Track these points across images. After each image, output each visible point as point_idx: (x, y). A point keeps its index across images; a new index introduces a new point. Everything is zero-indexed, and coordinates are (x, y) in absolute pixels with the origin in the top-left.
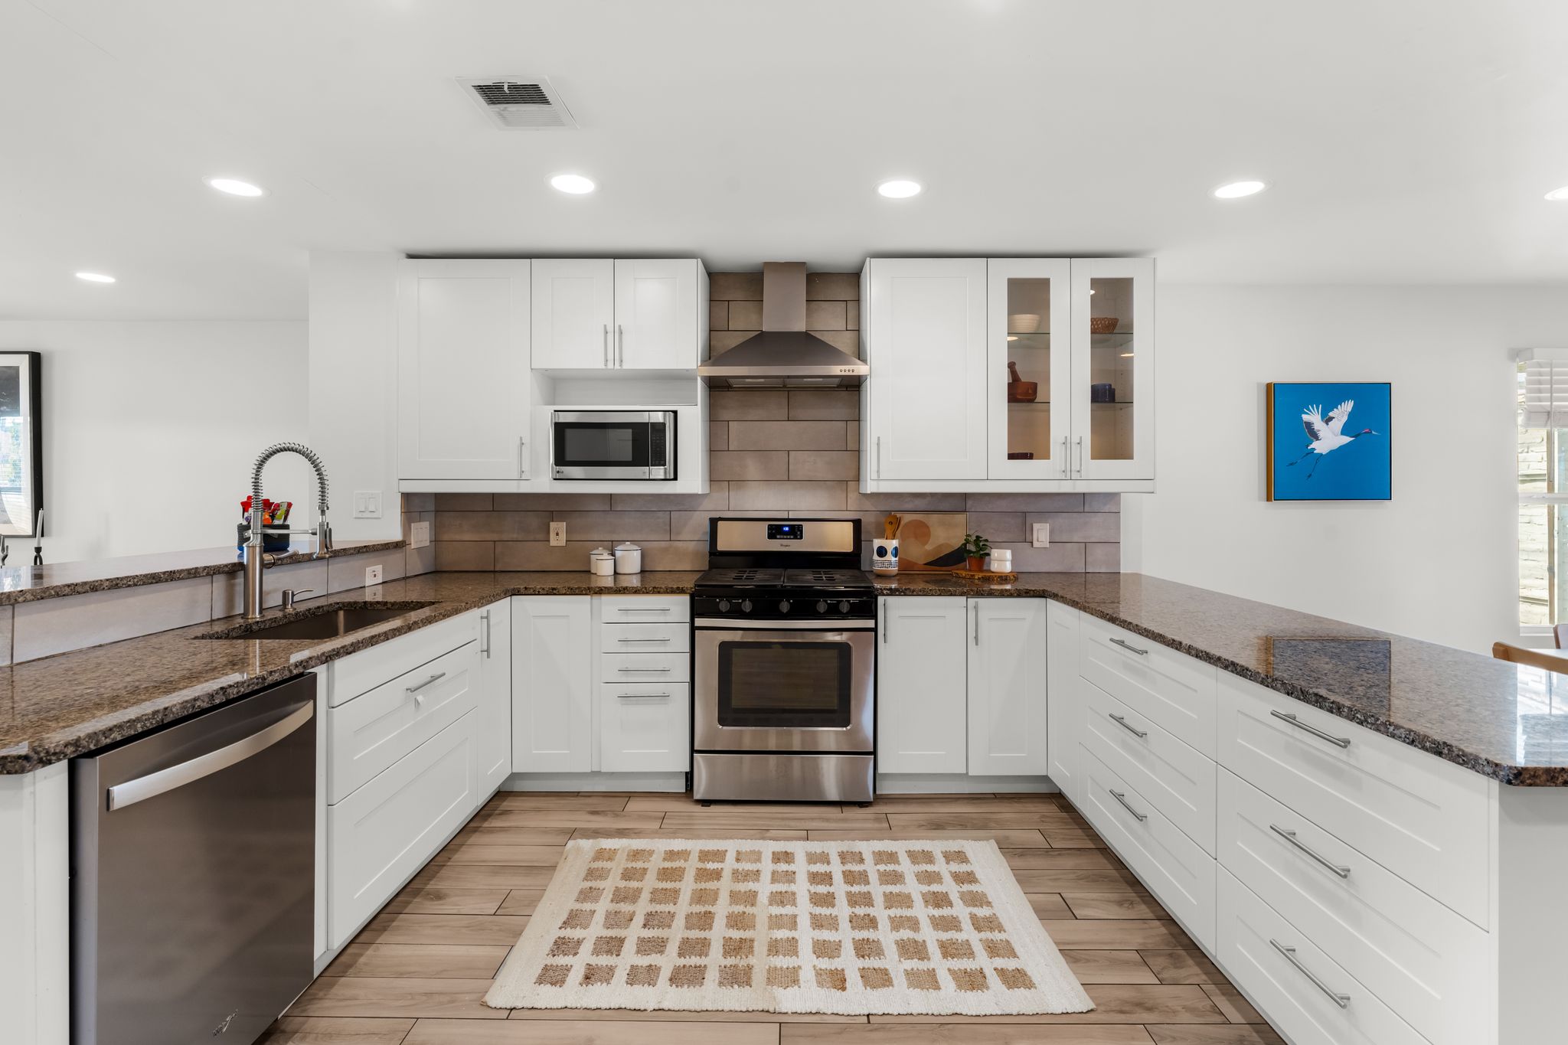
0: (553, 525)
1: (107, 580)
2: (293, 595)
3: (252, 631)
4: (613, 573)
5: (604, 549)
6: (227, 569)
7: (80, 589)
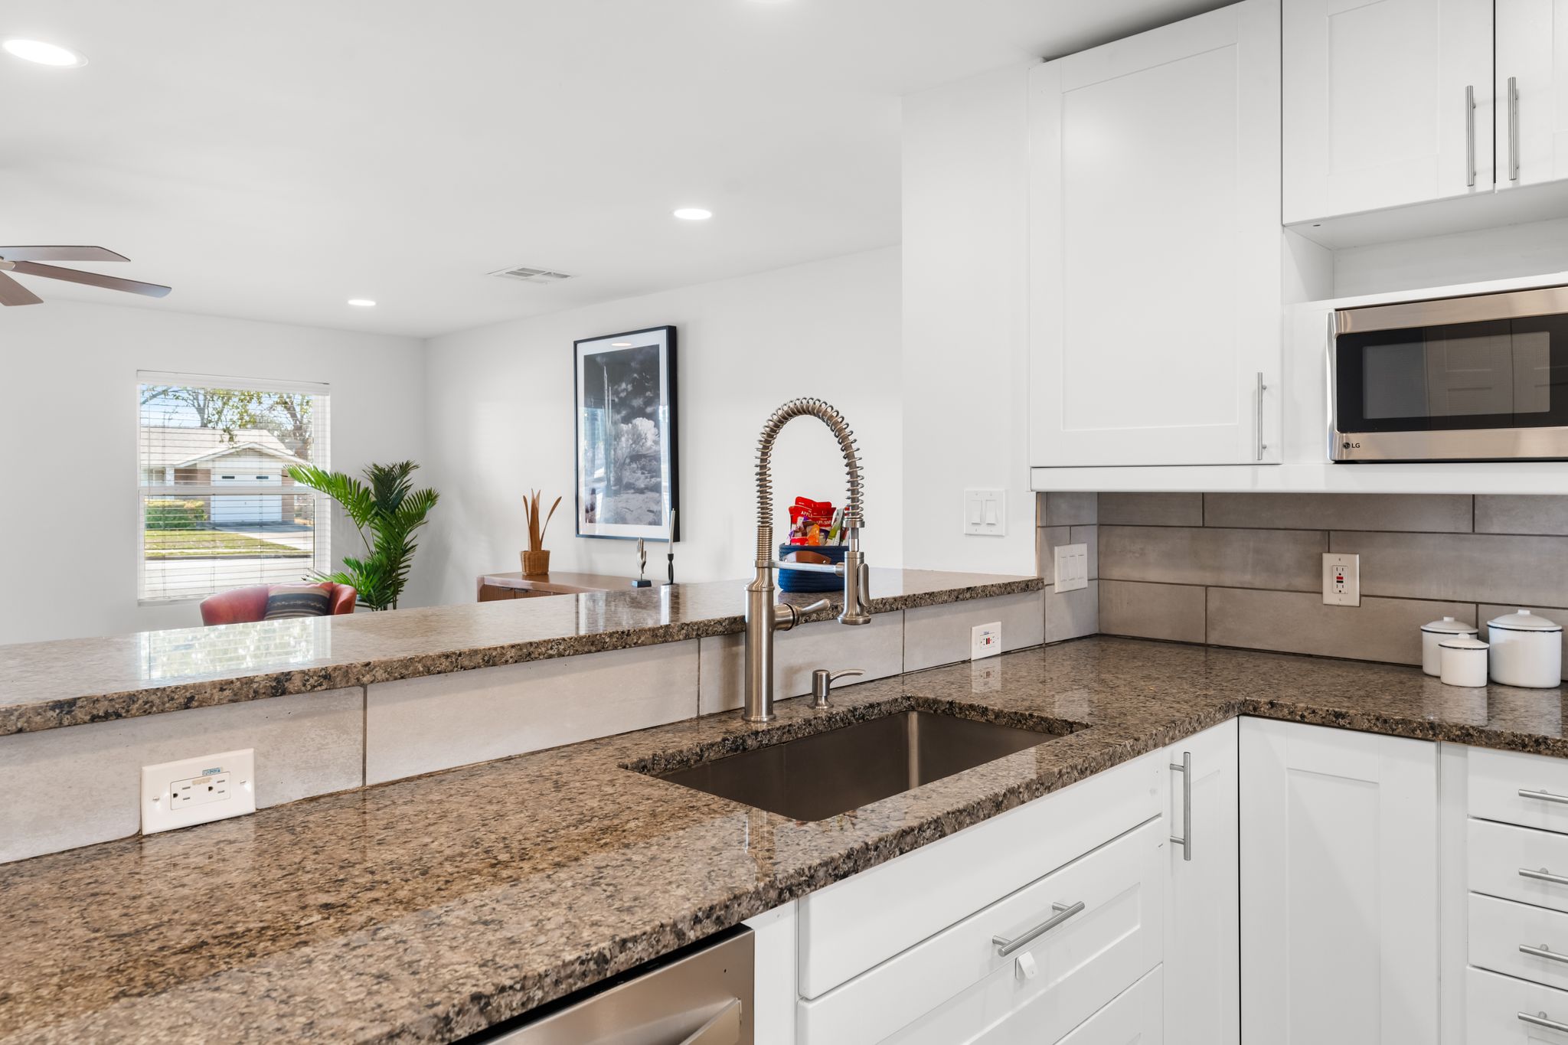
0: (1329, 560)
1: (513, 647)
2: (829, 681)
3: (745, 749)
4: (1483, 682)
5: (1458, 620)
6: (721, 629)
7: (466, 663)
